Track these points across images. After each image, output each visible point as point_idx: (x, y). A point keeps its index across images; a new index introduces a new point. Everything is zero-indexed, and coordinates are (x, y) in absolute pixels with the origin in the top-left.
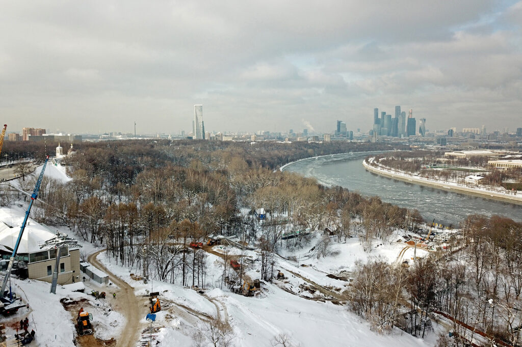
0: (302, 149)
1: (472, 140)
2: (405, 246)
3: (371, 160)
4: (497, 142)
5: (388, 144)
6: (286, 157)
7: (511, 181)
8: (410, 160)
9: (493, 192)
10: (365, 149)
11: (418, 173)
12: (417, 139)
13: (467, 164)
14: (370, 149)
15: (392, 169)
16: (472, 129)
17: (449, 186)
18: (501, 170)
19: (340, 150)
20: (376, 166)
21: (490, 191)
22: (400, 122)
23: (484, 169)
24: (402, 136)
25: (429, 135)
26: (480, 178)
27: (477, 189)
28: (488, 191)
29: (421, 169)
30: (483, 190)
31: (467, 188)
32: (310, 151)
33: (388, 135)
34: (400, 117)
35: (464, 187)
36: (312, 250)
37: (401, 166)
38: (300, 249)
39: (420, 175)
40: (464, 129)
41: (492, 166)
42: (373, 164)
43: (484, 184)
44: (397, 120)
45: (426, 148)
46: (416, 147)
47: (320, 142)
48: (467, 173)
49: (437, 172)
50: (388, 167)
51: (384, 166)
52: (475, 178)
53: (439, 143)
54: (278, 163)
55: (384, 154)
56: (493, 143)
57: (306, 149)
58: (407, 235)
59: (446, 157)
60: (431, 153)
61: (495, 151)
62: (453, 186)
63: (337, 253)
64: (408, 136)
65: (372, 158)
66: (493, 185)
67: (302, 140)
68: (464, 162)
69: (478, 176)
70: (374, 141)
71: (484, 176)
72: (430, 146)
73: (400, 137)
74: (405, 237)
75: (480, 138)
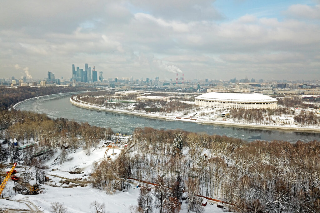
0: (26, 92)
1: (127, 84)
2: (107, 149)
3: (75, 98)
4: (139, 85)
5: (83, 87)
6: (16, 99)
7: (147, 107)
8: (98, 97)
9: (141, 113)
10: (70, 91)
11: (104, 105)
12: (99, 84)
13: (127, 99)
14: (72, 91)
15: (89, 103)
16: (126, 78)
17: (120, 112)
18: (143, 102)
19: (53, 92)
20: (79, 102)
21: (140, 113)
22: (88, 73)
23: (135, 101)
24: (90, 81)
25: (105, 81)
26: (134, 106)
27: (134, 112)
28: (139, 113)
29: (105, 103)
30: (136, 112)
31: (129, 112)
32: (33, 93)
33: (82, 81)
34: (88, 70)
35: (128, 112)
36: (56, 159)
37: (93, 101)
38: (49, 161)
39: (105, 106)
40: (122, 78)
41: (139, 99)
42: (77, 101)
43: (136, 110)
44: (86, 72)
45: (104, 89)
46: (99, 89)
47: (39, 87)
48: (128, 104)
49: (114, 104)
50: (86, 103)
51: (83, 102)
52: (132, 106)
53: (111, 86)
54: (11, 103)
55: (82, 94)
56: (137, 86)
57: (29, 92)
58: (106, 142)
59: (116, 95)
60: (108, 93)
61: (139, 91)
62: (122, 112)
63: (71, 159)
64: (94, 82)
65: (75, 97)
66: (141, 110)
67: (25, 85)
68: (125, 97)
69: (133, 105)
70: (74, 85)
71: (136, 105)
72: (107, 88)
73: (89, 83)
74: (106, 144)
75: (131, 84)
